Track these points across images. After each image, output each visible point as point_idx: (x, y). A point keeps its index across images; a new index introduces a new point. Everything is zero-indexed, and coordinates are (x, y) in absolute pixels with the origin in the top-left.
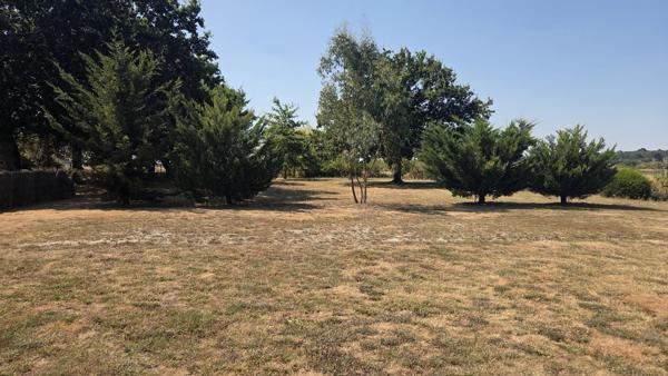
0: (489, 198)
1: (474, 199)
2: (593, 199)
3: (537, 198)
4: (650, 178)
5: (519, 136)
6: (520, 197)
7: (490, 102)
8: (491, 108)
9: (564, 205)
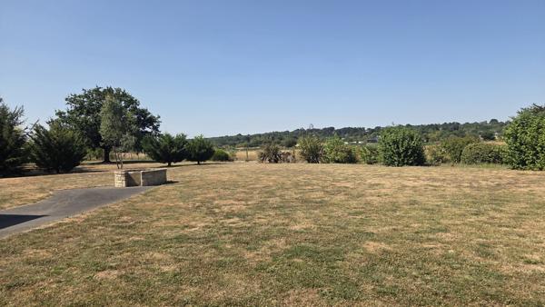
0: (173, 164)
1: (167, 164)
2: (208, 162)
3: (190, 163)
4: (228, 153)
5: (182, 139)
6: (183, 163)
7: (159, 117)
8: (159, 120)
9: (199, 164)
